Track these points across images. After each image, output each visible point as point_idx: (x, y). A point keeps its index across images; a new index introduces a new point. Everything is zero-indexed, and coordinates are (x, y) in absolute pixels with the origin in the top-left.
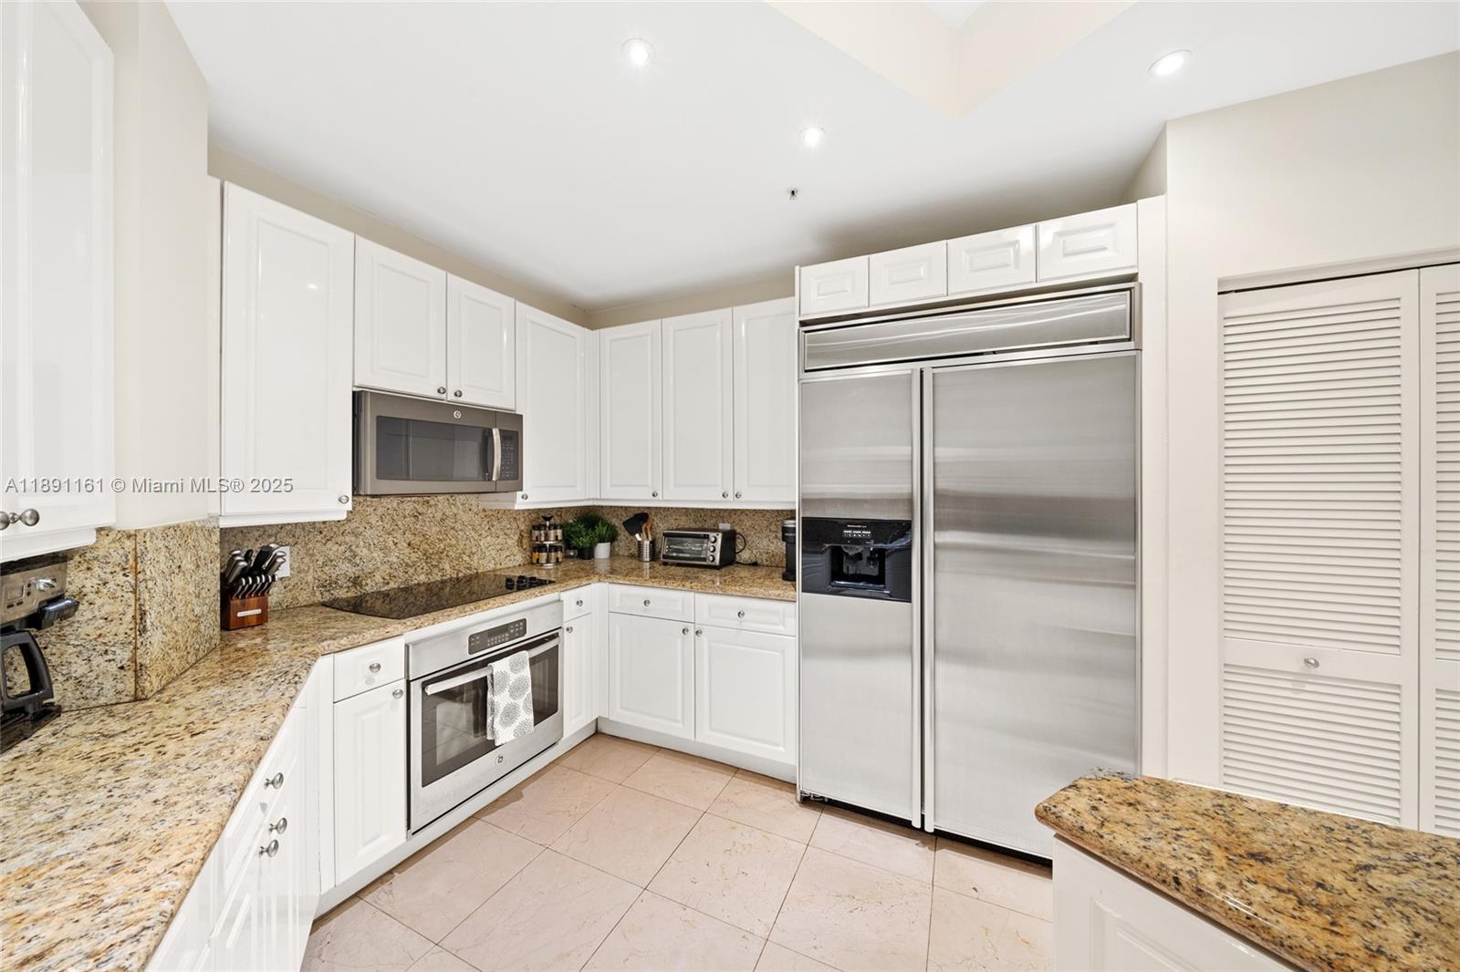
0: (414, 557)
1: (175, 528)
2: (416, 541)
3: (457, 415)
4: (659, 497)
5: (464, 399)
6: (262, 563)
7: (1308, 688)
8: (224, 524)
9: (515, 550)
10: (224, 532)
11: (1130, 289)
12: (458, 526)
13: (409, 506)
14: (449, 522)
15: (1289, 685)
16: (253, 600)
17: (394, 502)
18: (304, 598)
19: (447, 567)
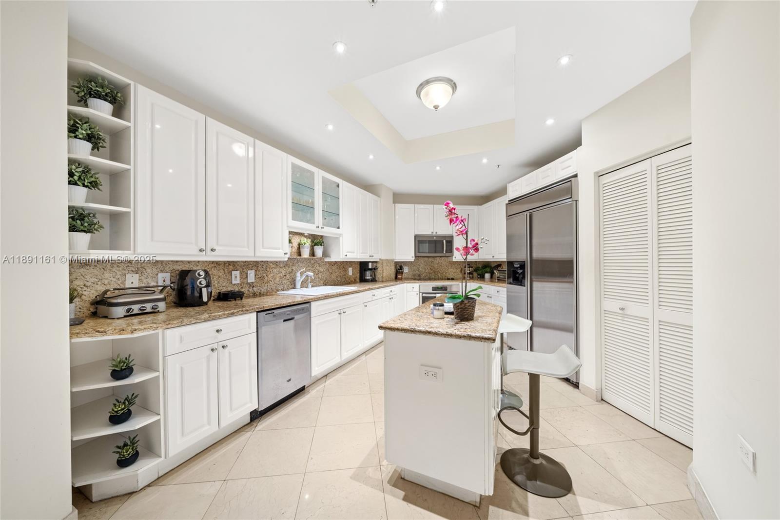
0: (431, 272)
1: (387, 260)
2: (432, 268)
3: (435, 238)
4: (495, 258)
5: (438, 234)
6: (401, 268)
7: (626, 319)
8: (395, 261)
9: (460, 273)
10: (395, 262)
11: (571, 181)
12: (442, 265)
13: (430, 260)
14: (440, 264)
15: (620, 318)
16: (400, 275)
17: (427, 259)
18: (410, 277)
19: (440, 275)
